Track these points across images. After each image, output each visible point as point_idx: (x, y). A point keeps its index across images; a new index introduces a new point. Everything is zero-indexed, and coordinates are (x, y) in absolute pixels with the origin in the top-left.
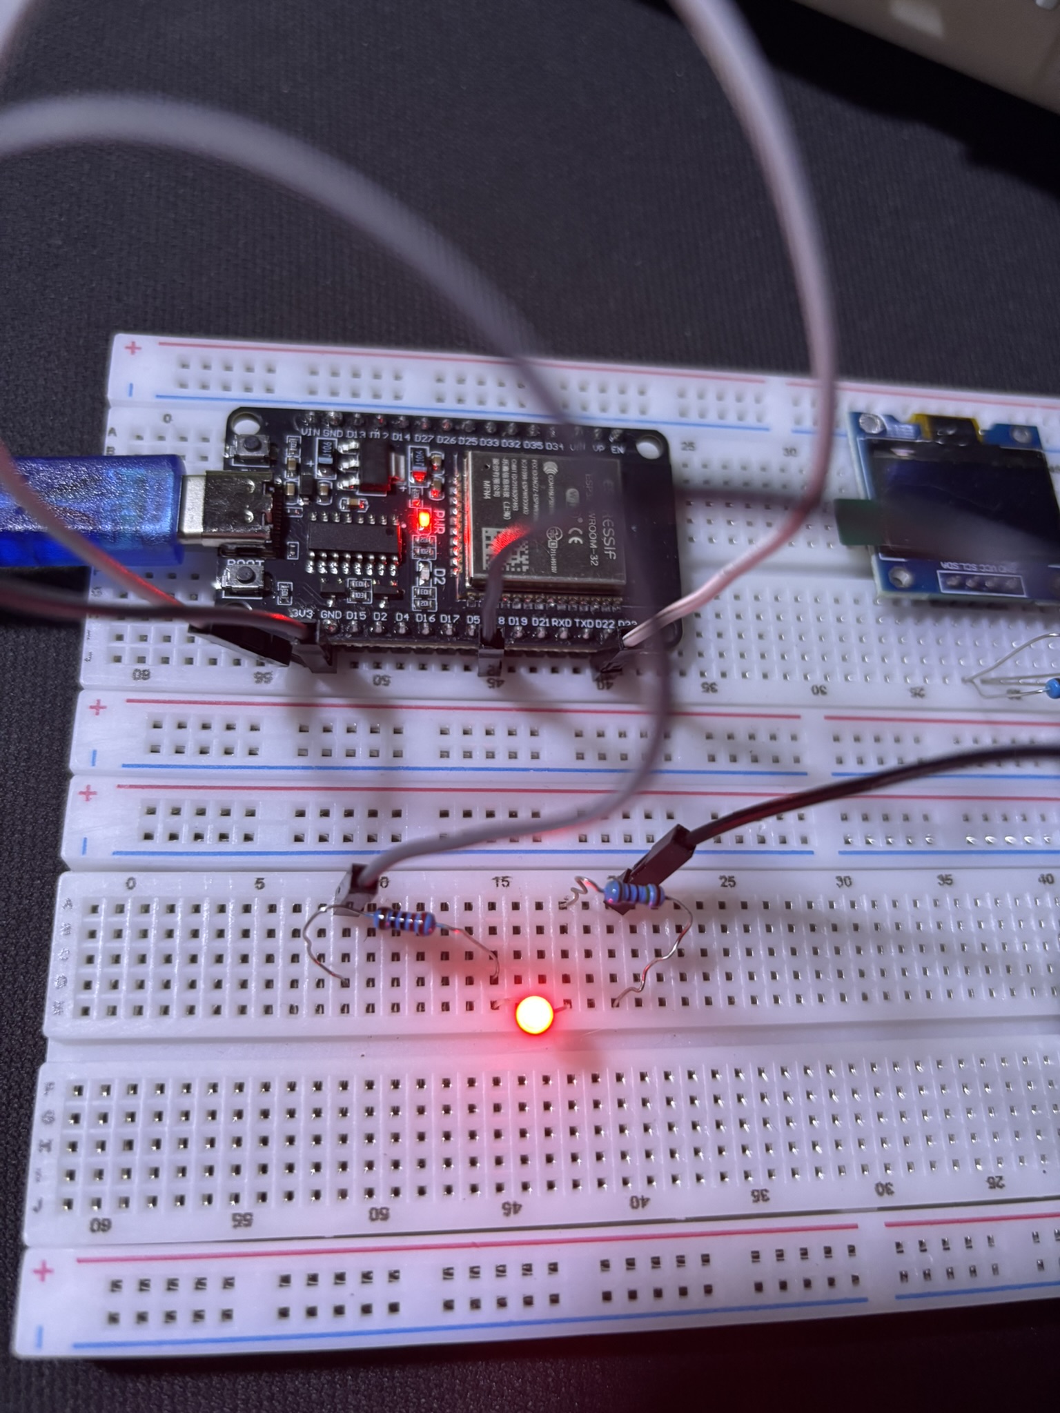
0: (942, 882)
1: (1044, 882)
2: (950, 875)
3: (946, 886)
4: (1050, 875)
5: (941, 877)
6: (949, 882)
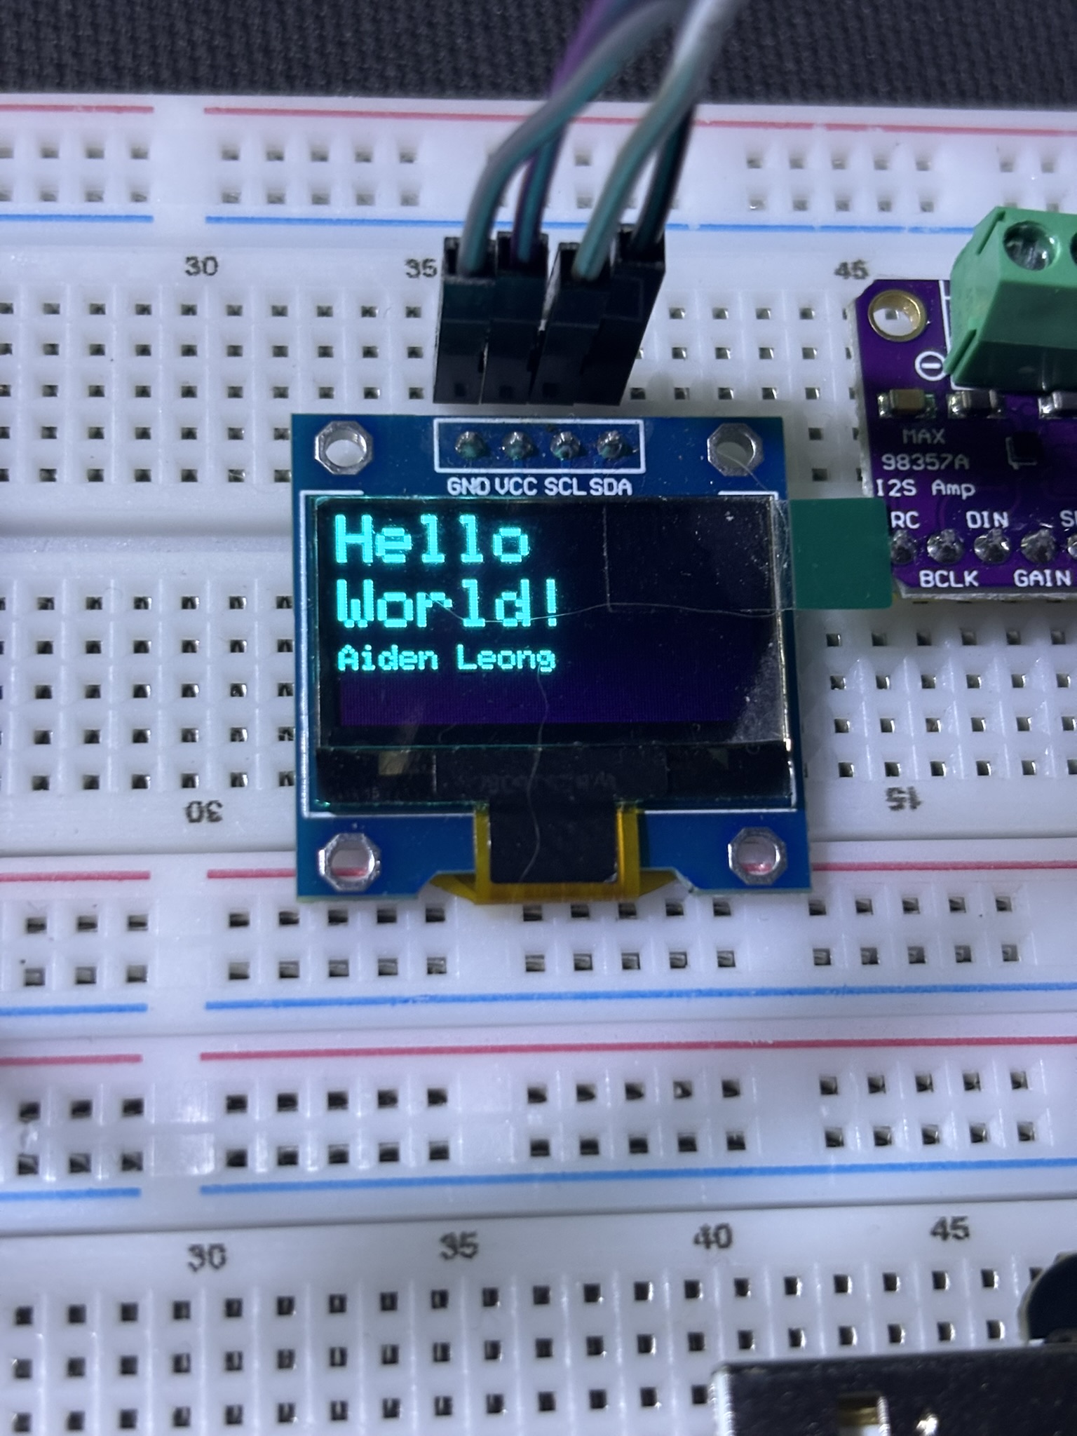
0: (450, 1252)
1: (708, 1244)
2: (473, 1235)
3: (459, 1260)
4: (725, 1227)
5: (448, 1240)
6: (468, 1251)
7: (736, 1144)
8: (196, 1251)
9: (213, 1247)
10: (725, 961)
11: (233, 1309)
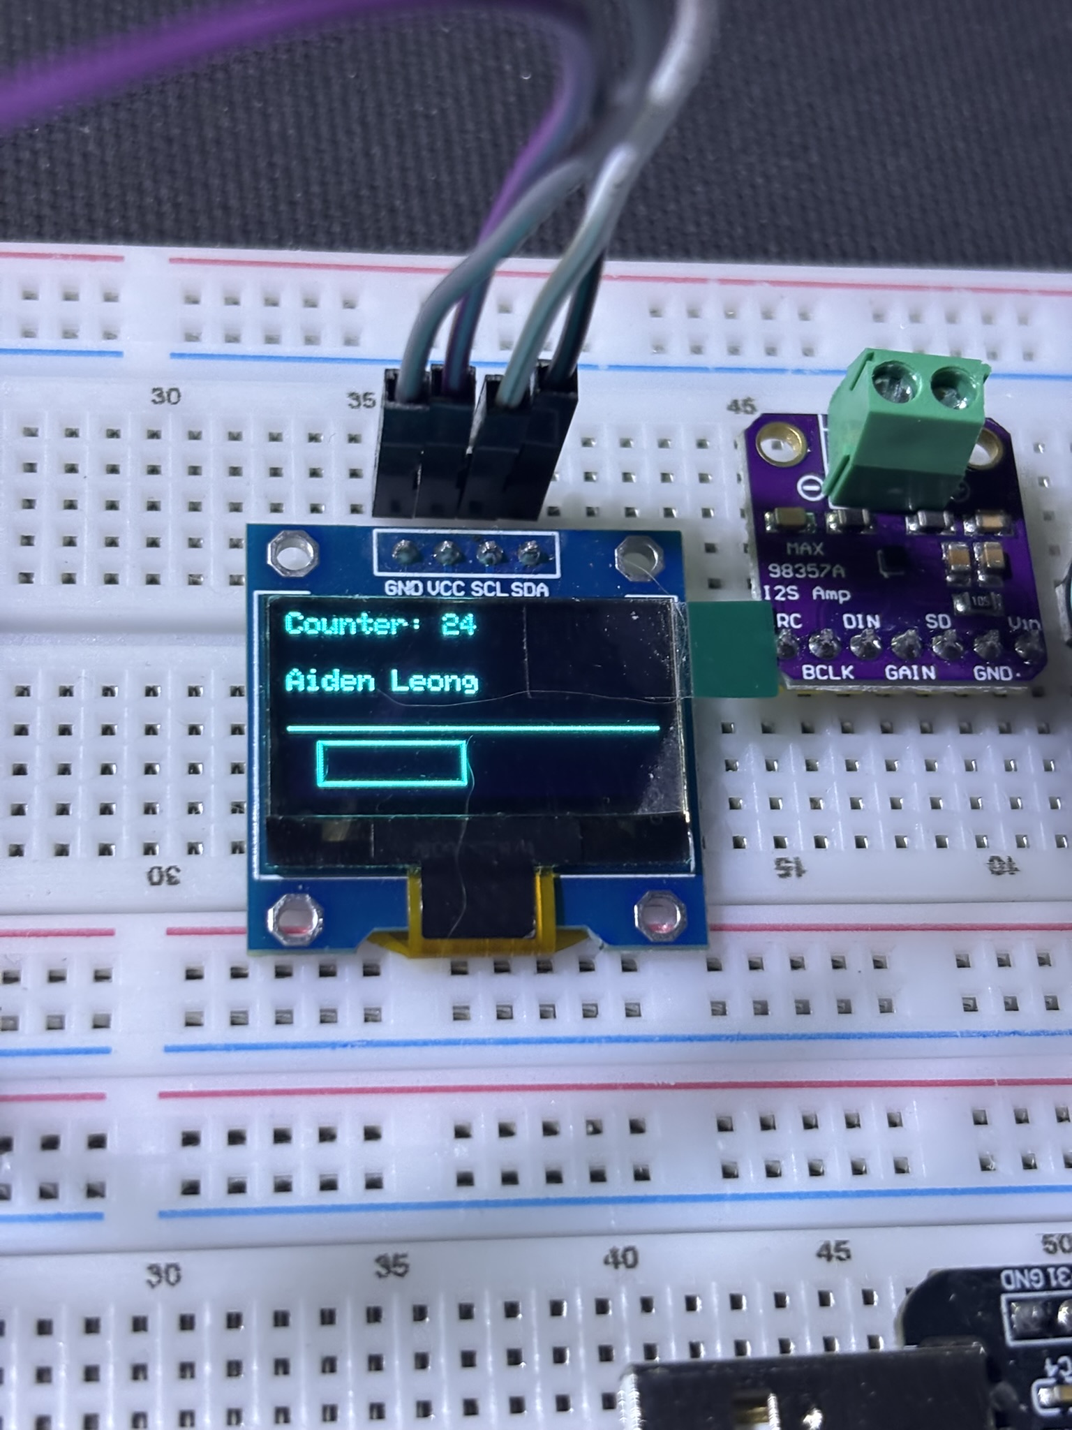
0: (383, 1272)
1: (616, 1264)
2: (404, 1256)
3: (392, 1278)
4: (631, 1249)
5: (382, 1261)
6: (400, 1270)
7: (642, 1176)
8: (154, 1269)
9: (169, 1266)
10: (632, 1012)
11: (187, 1323)
